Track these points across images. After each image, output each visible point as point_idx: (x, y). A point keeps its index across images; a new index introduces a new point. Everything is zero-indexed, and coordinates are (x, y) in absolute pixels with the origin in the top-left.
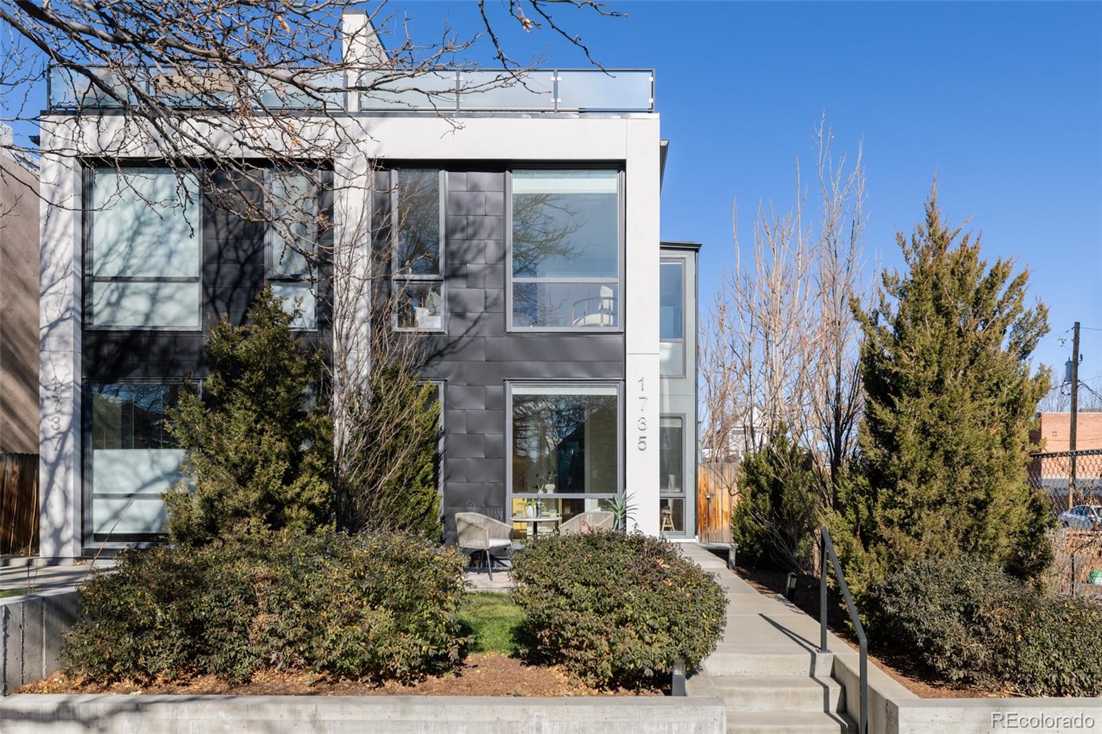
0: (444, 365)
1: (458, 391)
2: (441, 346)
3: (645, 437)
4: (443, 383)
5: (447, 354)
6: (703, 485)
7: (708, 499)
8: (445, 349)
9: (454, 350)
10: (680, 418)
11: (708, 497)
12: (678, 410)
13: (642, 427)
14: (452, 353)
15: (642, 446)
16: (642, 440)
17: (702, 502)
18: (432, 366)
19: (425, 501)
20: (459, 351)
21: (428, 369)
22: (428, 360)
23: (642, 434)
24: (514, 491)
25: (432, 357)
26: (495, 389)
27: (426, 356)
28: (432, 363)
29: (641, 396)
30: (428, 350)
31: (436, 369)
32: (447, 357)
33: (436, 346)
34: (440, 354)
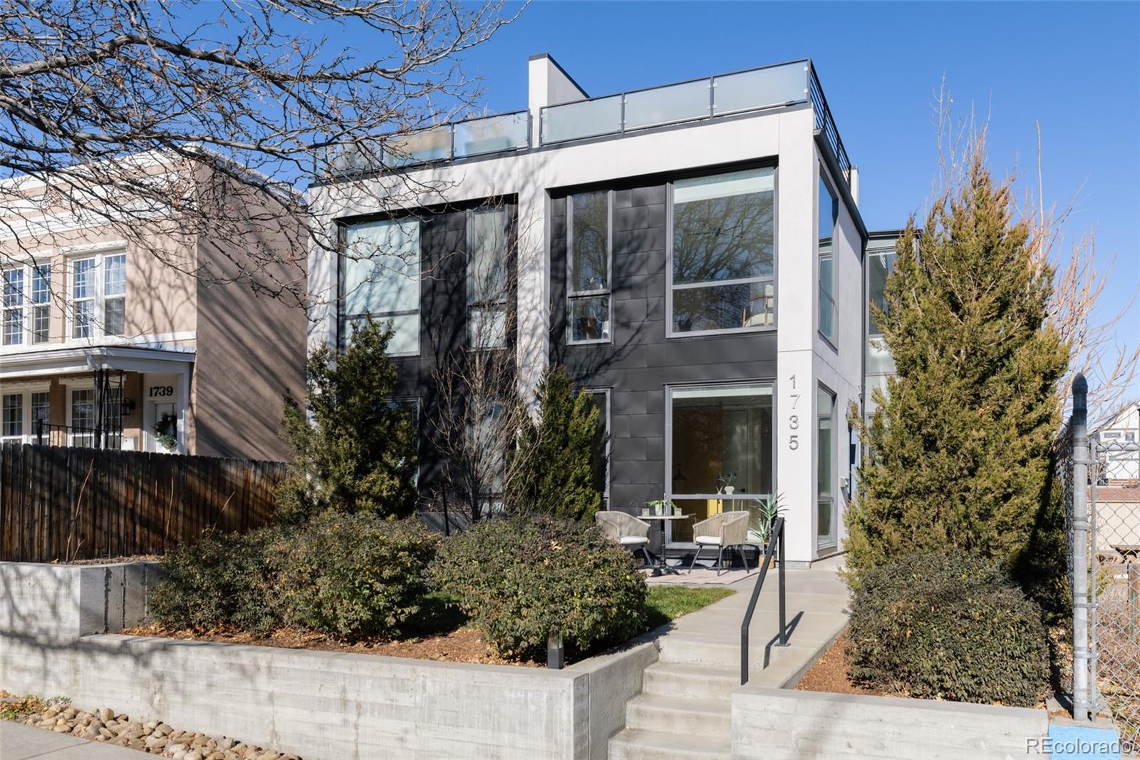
0: (610, 373)
1: (623, 398)
2: (608, 355)
3: (796, 437)
4: (609, 390)
5: (613, 362)
8: (612, 357)
9: (619, 358)
13: (794, 425)
14: (618, 360)
15: (794, 445)
16: (793, 439)
18: (600, 375)
20: (624, 359)
21: (597, 377)
22: (597, 370)
23: (794, 433)
24: (674, 492)
25: (600, 365)
26: (655, 394)
27: (595, 365)
28: (600, 372)
29: (792, 394)
30: (597, 361)
31: (604, 377)
32: (613, 365)
33: (604, 356)
34: (607, 362)
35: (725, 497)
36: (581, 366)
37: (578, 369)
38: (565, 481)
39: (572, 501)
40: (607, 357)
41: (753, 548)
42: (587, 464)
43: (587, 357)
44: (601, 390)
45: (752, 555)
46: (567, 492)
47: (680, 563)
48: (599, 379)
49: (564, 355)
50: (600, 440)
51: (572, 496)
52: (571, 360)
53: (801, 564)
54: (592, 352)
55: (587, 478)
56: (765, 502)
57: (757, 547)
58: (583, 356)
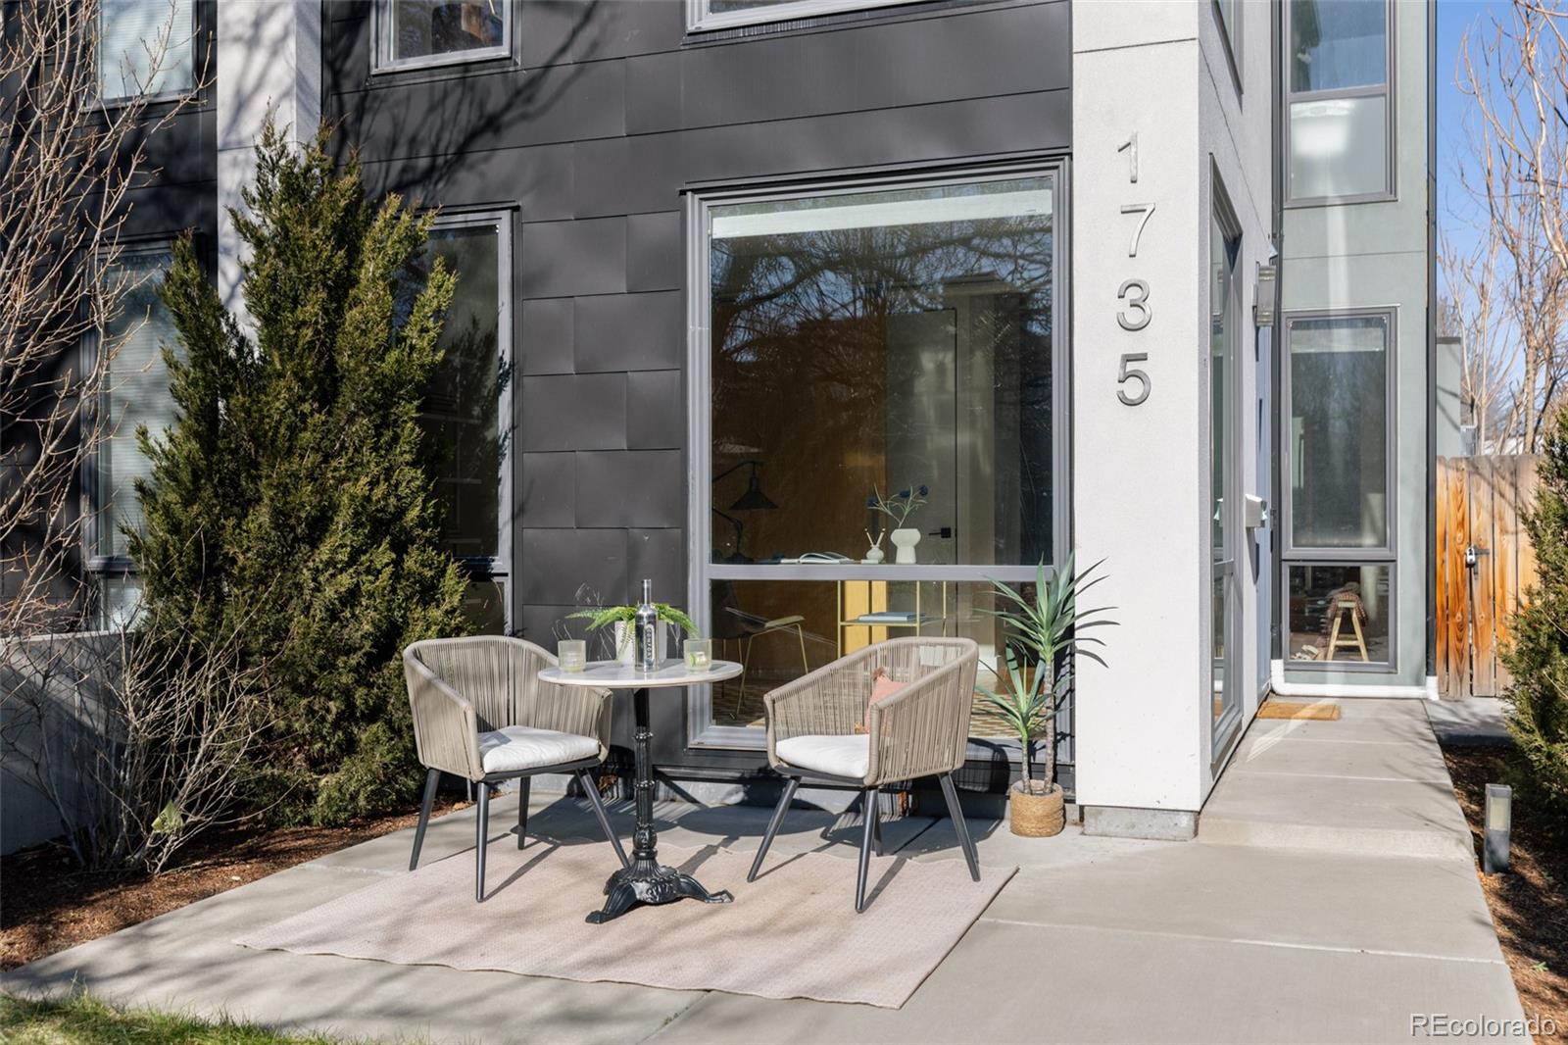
0: (501, 163)
1: (546, 236)
2: (496, 101)
3: (1143, 358)
4: (506, 215)
5: (510, 124)
6: (1452, 525)
7: (1470, 565)
8: (508, 107)
9: (531, 108)
10: (1380, 323)
11: (1471, 558)
12: (1374, 300)
13: (1134, 317)
14: (524, 117)
15: (1133, 389)
16: (1131, 366)
17: (1447, 573)
18: (471, 167)
19: (371, 595)
20: (546, 108)
21: (462, 175)
22: (462, 152)
23: (1132, 344)
24: (718, 557)
25: (472, 136)
26: (653, 226)
27: (452, 138)
28: (471, 158)
29: (1127, 204)
30: (463, 117)
31: (482, 175)
32: (515, 133)
33: (482, 105)
34: (491, 125)
35: (893, 572)
36: (413, 141)
37: (401, 151)
38: (319, 526)
39: (352, 596)
40: (493, 104)
41: (986, 754)
42: (413, 464)
43: (432, 109)
44: (478, 219)
45: (984, 775)
46: (330, 563)
47: (738, 797)
48: (467, 184)
49: (361, 112)
50: (480, 383)
51: (345, 580)
52: (379, 125)
53: (1162, 818)
54: (445, 95)
55: (414, 513)
56: (1027, 590)
57: (998, 749)
58: (420, 105)
